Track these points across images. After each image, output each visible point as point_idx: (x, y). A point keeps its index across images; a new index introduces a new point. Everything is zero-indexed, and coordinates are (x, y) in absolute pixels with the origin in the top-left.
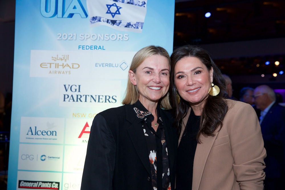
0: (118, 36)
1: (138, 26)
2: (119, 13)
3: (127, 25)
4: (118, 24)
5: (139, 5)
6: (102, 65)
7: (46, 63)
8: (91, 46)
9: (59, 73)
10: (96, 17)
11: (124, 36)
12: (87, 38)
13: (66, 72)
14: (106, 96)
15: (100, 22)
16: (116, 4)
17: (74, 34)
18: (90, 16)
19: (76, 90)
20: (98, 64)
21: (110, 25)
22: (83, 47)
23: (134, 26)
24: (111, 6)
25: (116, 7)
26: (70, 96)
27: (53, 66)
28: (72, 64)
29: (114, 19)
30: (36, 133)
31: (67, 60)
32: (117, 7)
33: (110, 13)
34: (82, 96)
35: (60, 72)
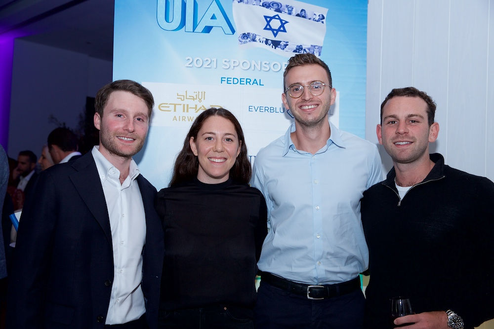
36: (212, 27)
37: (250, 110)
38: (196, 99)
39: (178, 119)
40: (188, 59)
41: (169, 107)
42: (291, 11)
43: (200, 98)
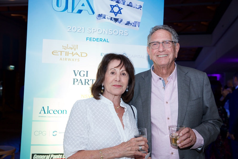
0: (120, 32)
1: (136, 24)
3: (127, 23)
4: (119, 22)
7: (57, 51)
8: (97, 39)
9: (69, 60)
10: (102, 14)
11: (125, 32)
12: (94, 32)
13: (76, 60)
15: (105, 19)
16: (118, 5)
17: (82, 28)
18: (96, 13)
19: (84, 75)
21: (113, 22)
22: (90, 39)
23: (132, 24)
24: (114, 6)
26: (79, 80)
27: (64, 54)
28: (81, 53)
29: (117, 17)
30: (49, 112)
31: (76, 49)
32: (119, 8)
33: (113, 12)
34: (90, 80)
36: (82, 10)
37: (102, 55)
38: (73, 49)
39: (62, 59)
40: (69, 27)
41: (58, 53)
42: (125, 3)
43: (75, 48)
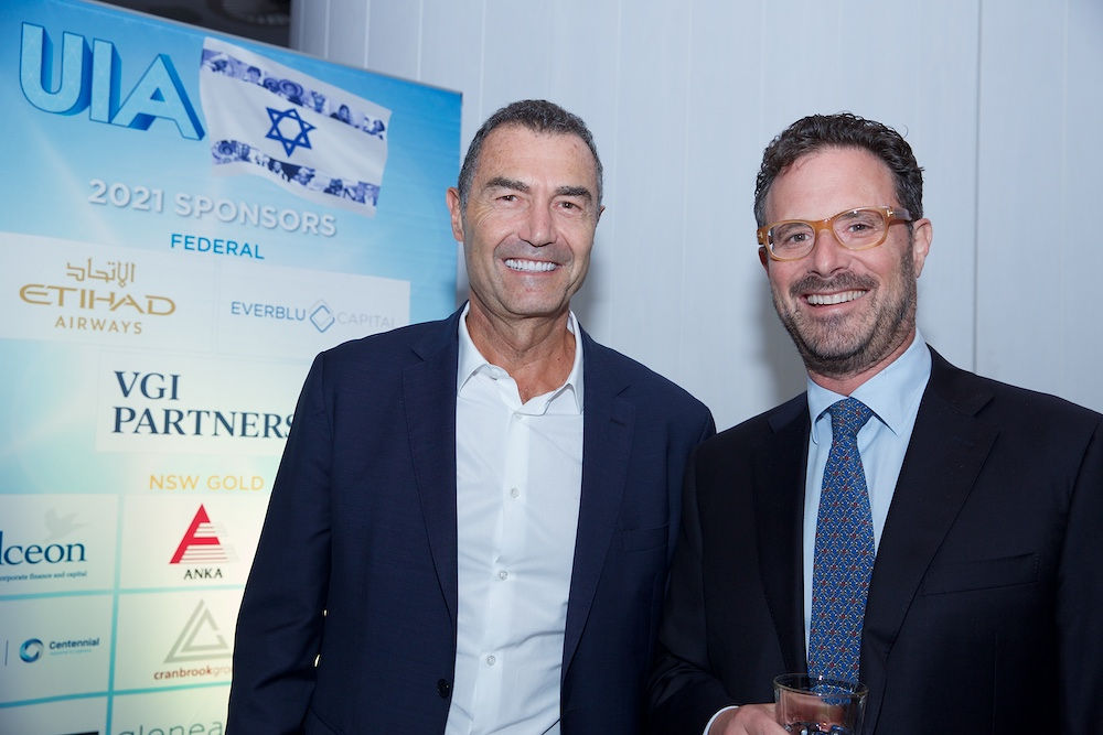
2: (307, 145)
5: (365, 130)
6: (253, 308)
14: (267, 417)
20: (241, 306)
25: (296, 123)
35: (98, 325)
